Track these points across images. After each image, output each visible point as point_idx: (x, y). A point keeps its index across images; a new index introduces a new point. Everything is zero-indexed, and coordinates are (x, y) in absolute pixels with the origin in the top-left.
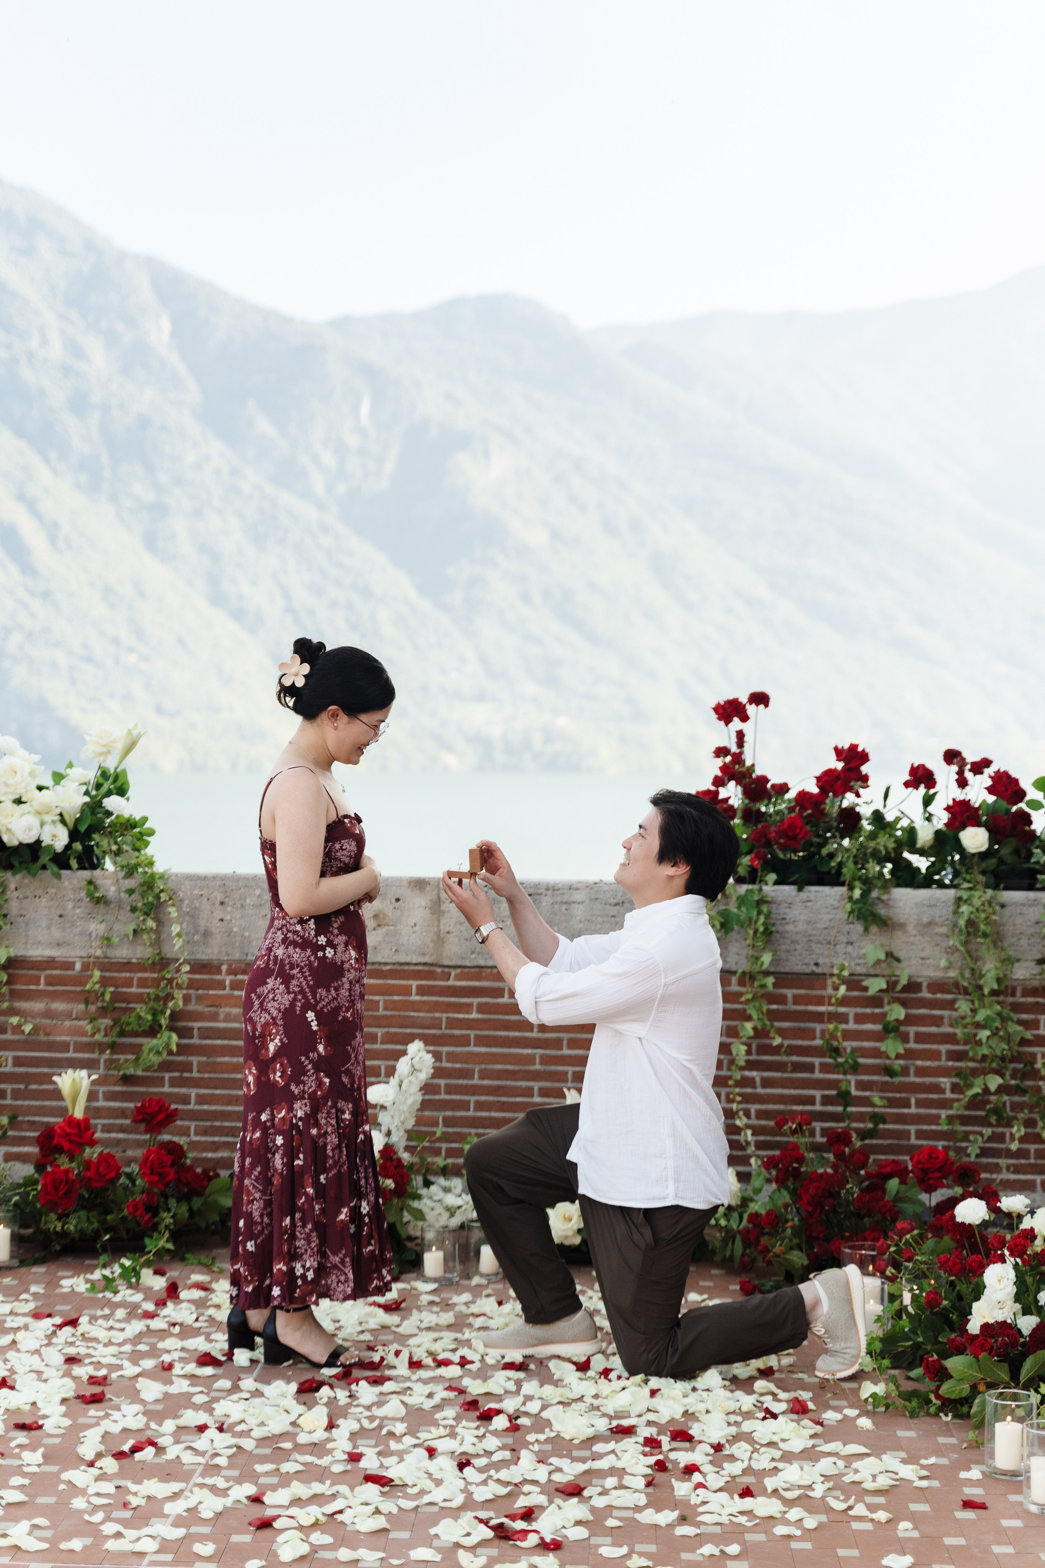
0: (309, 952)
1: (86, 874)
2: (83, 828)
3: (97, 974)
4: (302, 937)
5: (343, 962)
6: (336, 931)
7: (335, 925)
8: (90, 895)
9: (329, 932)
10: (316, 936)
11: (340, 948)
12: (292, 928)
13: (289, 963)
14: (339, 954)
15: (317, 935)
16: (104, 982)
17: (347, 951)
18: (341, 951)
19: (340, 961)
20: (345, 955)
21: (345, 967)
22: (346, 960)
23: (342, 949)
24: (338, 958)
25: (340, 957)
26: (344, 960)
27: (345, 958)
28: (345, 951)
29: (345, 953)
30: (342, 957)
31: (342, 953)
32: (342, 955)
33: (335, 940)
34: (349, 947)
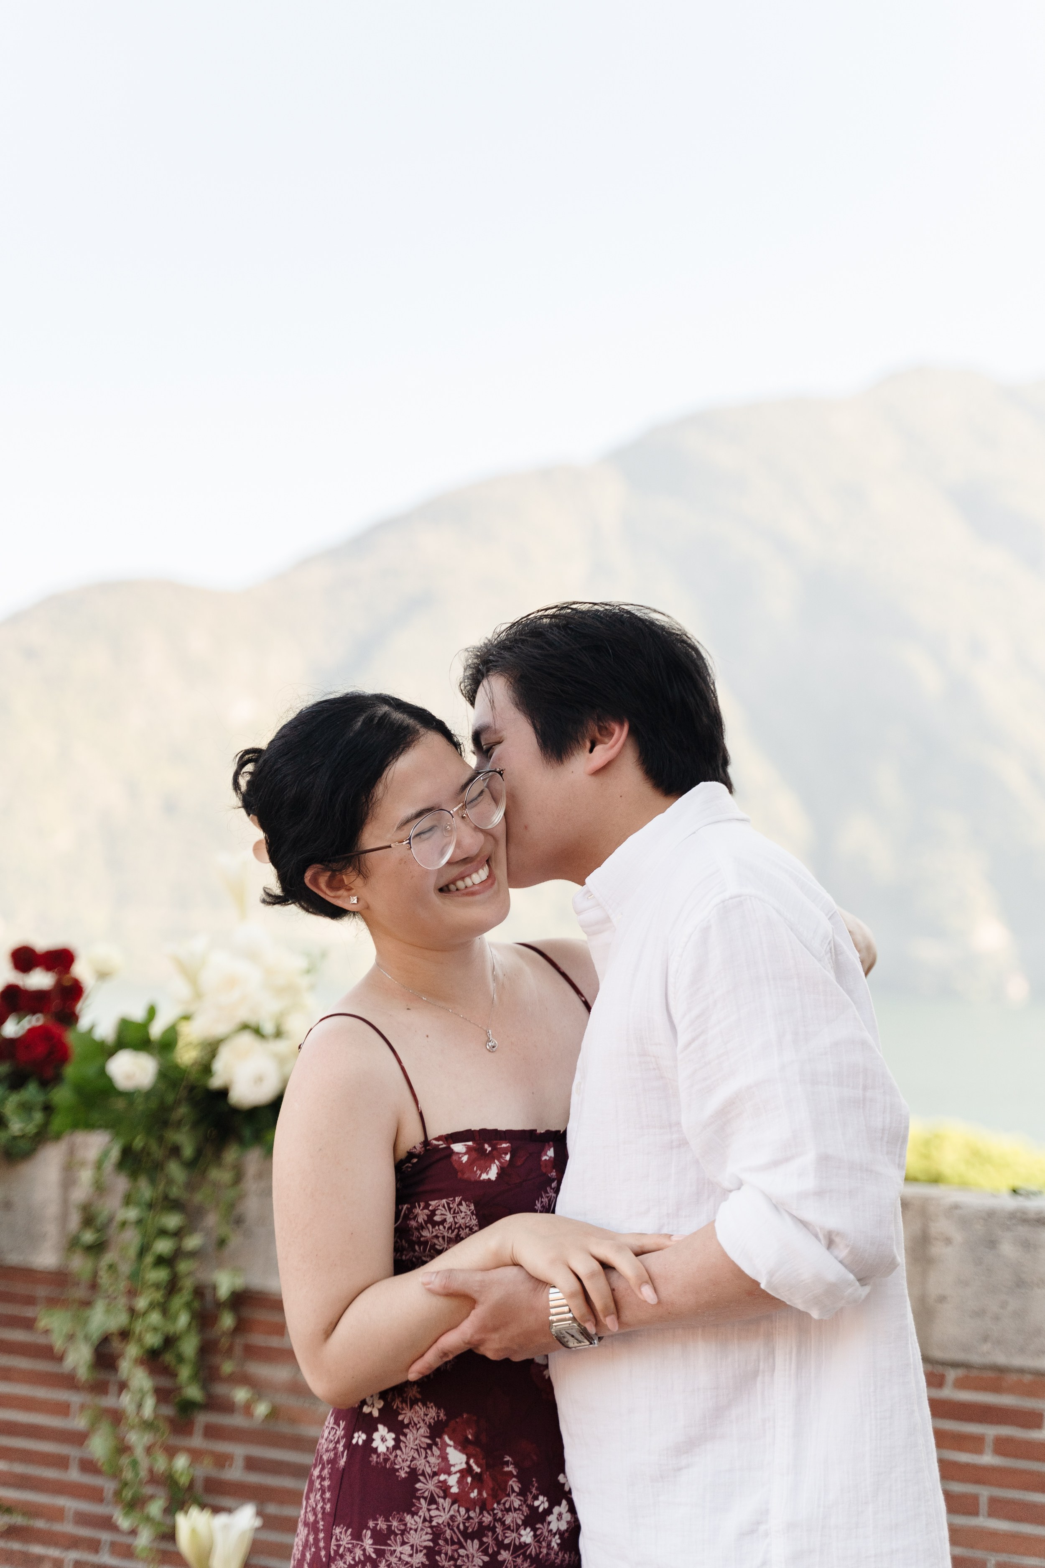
5: (415, 1474)
6: (413, 1391)
11: (413, 1438)
14: (408, 1451)
17: (434, 1448)
18: (416, 1445)
19: (408, 1470)
20: (426, 1457)
21: (420, 1488)
22: (428, 1470)
23: (420, 1440)
24: (403, 1461)
25: (407, 1460)
26: (419, 1469)
27: (423, 1464)
28: (429, 1447)
29: (426, 1453)
30: (414, 1460)
31: (417, 1450)
32: (416, 1455)
33: (403, 1412)
34: (446, 1438)
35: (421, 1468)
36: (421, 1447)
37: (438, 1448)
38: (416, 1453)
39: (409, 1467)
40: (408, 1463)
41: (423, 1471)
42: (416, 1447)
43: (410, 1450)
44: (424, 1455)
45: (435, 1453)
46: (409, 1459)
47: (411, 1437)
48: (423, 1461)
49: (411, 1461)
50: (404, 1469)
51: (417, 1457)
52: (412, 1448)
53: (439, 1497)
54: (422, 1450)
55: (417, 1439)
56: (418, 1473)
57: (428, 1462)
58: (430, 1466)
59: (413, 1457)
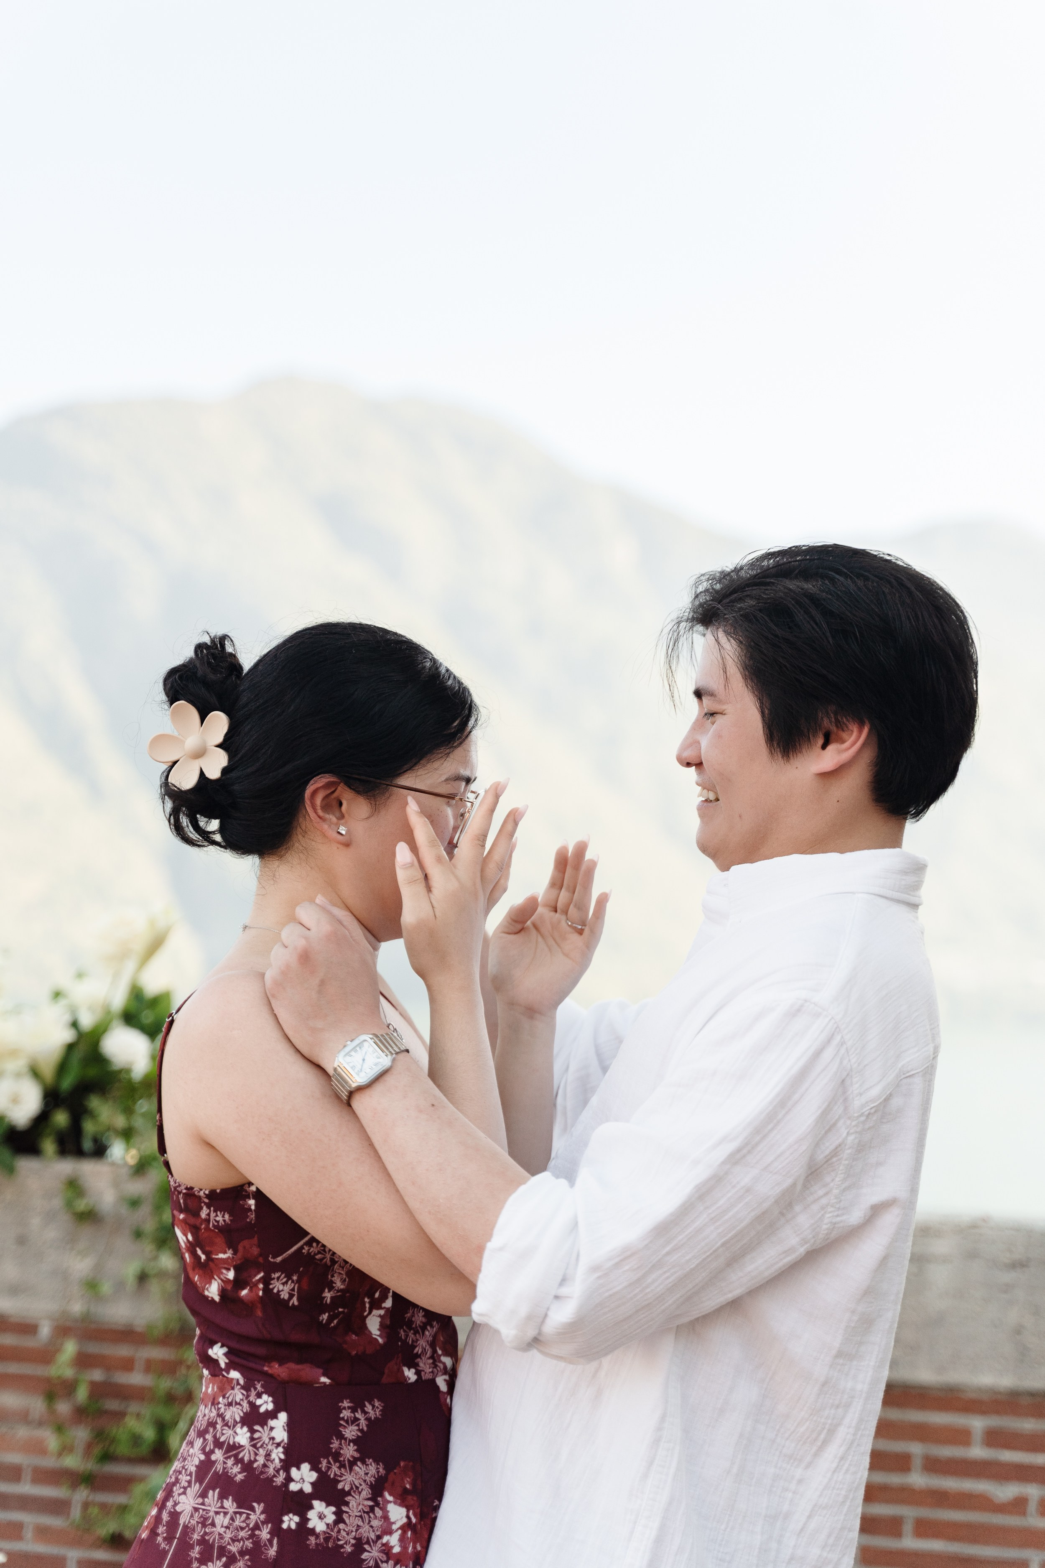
0: (258, 1513)
1: (66, 1167)
2: (67, 1084)
3: (70, 1348)
4: (248, 1467)
5: (360, 1545)
6: (349, 1451)
7: (350, 1432)
8: (69, 1204)
9: (328, 1453)
10: (287, 1464)
11: (356, 1504)
12: (226, 1435)
13: (203, 1542)
14: (352, 1521)
15: (291, 1460)
16: (83, 1361)
17: (377, 1509)
18: (360, 1511)
19: (353, 1542)
20: (370, 1521)
21: (366, 1558)
22: (372, 1536)
23: (363, 1505)
24: (348, 1534)
25: (352, 1531)
26: (364, 1537)
27: (368, 1530)
28: (372, 1509)
29: (370, 1517)
30: (358, 1530)
31: (361, 1517)
32: (360, 1523)
33: (342, 1479)
34: (387, 1495)
35: (365, 1535)
36: (364, 1512)
37: (381, 1509)
38: (361, 1520)
39: (355, 1538)
40: (354, 1534)
41: (368, 1538)
42: (358, 1514)
43: (354, 1518)
44: (367, 1521)
45: (377, 1515)
46: (354, 1530)
47: (354, 1503)
48: (367, 1527)
49: (357, 1531)
50: (350, 1542)
51: (362, 1524)
52: (356, 1516)
53: (382, 1562)
54: (365, 1515)
55: (360, 1504)
56: (363, 1542)
57: (372, 1527)
58: (373, 1531)
59: (358, 1526)
